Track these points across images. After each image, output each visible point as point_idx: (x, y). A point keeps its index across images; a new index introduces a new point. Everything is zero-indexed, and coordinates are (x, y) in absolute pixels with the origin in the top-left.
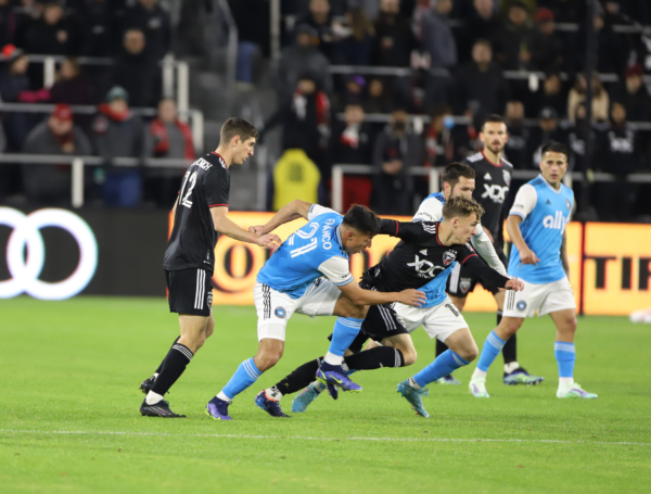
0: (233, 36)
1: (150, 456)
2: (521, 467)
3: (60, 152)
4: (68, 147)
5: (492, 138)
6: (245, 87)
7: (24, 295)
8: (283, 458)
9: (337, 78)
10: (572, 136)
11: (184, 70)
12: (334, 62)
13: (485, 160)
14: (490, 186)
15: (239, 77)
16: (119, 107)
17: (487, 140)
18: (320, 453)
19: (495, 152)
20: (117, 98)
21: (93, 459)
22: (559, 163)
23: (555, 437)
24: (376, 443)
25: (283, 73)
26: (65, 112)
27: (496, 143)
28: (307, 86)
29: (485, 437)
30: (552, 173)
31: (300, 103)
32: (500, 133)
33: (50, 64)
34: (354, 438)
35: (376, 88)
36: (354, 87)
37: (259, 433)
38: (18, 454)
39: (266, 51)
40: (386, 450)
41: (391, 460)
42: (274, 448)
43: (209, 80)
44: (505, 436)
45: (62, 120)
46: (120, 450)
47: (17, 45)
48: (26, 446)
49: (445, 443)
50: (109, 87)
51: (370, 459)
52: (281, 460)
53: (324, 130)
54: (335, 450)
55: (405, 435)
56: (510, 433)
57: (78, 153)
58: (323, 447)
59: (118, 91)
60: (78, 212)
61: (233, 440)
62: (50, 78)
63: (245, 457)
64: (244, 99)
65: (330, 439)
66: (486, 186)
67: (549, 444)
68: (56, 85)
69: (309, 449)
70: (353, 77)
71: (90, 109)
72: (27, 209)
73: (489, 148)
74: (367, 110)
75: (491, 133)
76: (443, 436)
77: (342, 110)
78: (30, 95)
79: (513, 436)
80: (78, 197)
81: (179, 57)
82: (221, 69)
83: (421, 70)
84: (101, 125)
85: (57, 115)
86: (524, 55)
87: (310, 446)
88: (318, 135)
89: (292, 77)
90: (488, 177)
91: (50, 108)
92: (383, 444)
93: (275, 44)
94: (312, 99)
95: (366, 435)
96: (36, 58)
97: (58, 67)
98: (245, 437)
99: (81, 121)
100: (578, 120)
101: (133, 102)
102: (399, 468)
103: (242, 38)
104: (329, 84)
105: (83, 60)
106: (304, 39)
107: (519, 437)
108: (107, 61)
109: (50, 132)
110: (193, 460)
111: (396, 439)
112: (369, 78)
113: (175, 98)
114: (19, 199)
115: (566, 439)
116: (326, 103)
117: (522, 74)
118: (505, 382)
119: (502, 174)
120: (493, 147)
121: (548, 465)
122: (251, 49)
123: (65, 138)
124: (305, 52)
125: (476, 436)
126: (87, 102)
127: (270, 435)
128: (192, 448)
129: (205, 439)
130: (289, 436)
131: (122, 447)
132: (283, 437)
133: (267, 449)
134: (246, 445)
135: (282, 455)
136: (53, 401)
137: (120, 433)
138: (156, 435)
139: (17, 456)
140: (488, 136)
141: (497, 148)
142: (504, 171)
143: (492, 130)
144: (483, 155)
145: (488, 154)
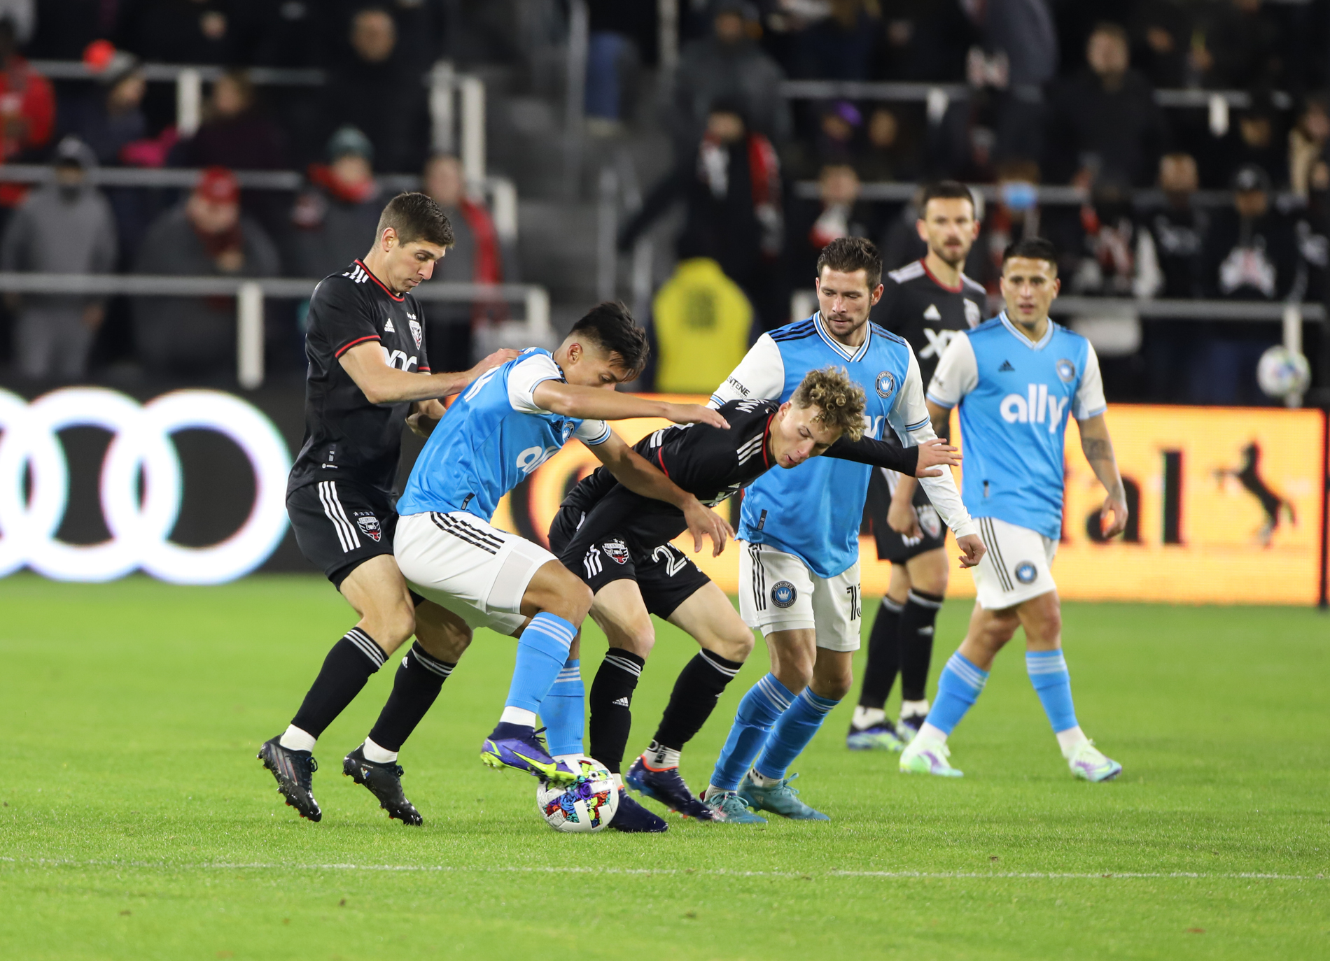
0: (579, 21)
1: (409, 915)
2: (1197, 931)
3: (215, 272)
4: (231, 260)
5: (943, 232)
6: (603, 127)
7: (140, 574)
8: (691, 916)
9: (801, 107)
10: (1303, 227)
11: (474, 94)
12: (794, 73)
13: (927, 278)
14: (937, 332)
15: (592, 108)
16: (352, 172)
17: (933, 236)
18: (770, 906)
19: (952, 263)
20: (347, 152)
21: (287, 921)
22: (1037, 281)
23: (1269, 869)
24: (888, 883)
25: (684, 99)
26: (224, 186)
27: (953, 242)
28: (726, 126)
29: (1120, 868)
30: (1020, 301)
31: (715, 162)
32: (960, 220)
33: (189, 84)
34: (842, 873)
35: (883, 127)
36: (835, 127)
37: (640, 863)
38: (127, 913)
39: (649, 53)
40: (910, 898)
41: (920, 919)
42: (671, 896)
43: (530, 115)
44: (1163, 865)
45: (215, 200)
46: (343, 903)
47: (121, 43)
48: (143, 895)
49: (1037, 881)
51: (875, 917)
52: (685, 921)
53: (769, 215)
54: (801, 897)
55: (951, 864)
56: (1174, 860)
57: (251, 271)
58: (775, 892)
59: (351, 138)
60: (254, 396)
61: (584, 878)
62: (189, 116)
63: (611, 915)
64: (604, 152)
65: (790, 876)
66: (929, 333)
67: (1257, 882)
68: (205, 129)
69: (746, 896)
70: (834, 105)
71: (286, 180)
72: (144, 392)
73: (939, 253)
74: (864, 176)
75: (941, 221)
76: (1031, 867)
77: (814, 174)
78: (150, 151)
79: (1179, 866)
80: (251, 366)
81: (463, 66)
82: (554, 91)
83: (990, 89)
84: (308, 212)
85: (206, 192)
86: (1199, 56)
87: (749, 891)
88: (758, 229)
90: (932, 313)
91: (190, 177)
92: (904, 885)
93: (668, 38)
94: (739, 154)
95: (866, 866)
96: (156, 71)
97: (207, 90)
98: (610, 871)
100: (1313, 191)
102: (938, 937)
103: (597, 26)
104: (784, 121)
105: (261, 75)
106: (729, 26)
107: (1193, 866)
108: (313, 77)
109: (192, 228)
110: (498, 924)
111: (930, 875)
112: (868, 107)
113: (457, 153)
114: (127, 371)
115: (1293, 870)
116: (769, 158)
117: (1193, 96)
118: (852, 747)
119: (963, 307)
120: (947, 252)
121: (1254, 926)
122: (616, 46)
123: (223, 240)
124: (731, 53)
125: (1101, 867)
127: (663, 868)
128: (497, 898)
129: (524, 878)
130: (702, 870)
131: (347, 897)
132: (689, 872)
133: (655, 897)
134: (612, 889)
135: (688, 910)
136: (201, 799)
137: (344, 866)
138: (419, 871)
139: (126, 918)
140: (934, 227)
141: (954, 254)
142: (967, 302)
143: (943, 214)
144: (925, 267)
145: (935, 264)
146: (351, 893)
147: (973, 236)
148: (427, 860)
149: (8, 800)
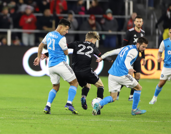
3: (92, 30)
4: (94, 28)
5: (138, 23)
6: (151, 8)
8: (164, 128)
11: (131, 3)
13: (135, 30)
14: (136, 39)
15: (149, 5)
16: (110, 16)
17: (136, 24)
19: (139, 28)
21: (102, 129)
26: (93, 17)
27: (139, 25)
32: (140, 22)
33: (88, 2)
38: (78, 127)
42: (161, 125)
43: (140, 6)
45: (92, 19)
50: (106, 9)
52: (163, 129)
57: (97, 30)
59: (109, 10)
61: (147, 122)
63: (151, 128)
64: (151, 12)
66: (135, 39)
71: (101, 16)
73: (137, 26)
75: (138, 22)
80: (97, 45)
84: (103, 21)
85: (90, 18)
89: (167, 5)
90: (135, 36)
99: (98, 20)
101: (114, 14)
109: (89, 24)
110: (134, 129)
119: (140, 35)
120: (138, 26)
123: (93, 25)
126: (100, 14)
127: (159, 121)
128: (134, 125)
129: (138, 122)
130: (166, 121)
131: (111, 125)
132: (164, 122)
133: (158, 125)
134: (152, 124)
135: (163, 127)
136: (89, 110)
137: (111, 120)
138: (122, 121)
139: (77, 128)
140: (137, 23)
141: (139, 27)
142: (141, 34)
143: (138, 21)
144: (134, 28)
145: (136, 28)
146: (112, 125)
147: (142, 24)
148: (123, 120)
149: (60, 110)
